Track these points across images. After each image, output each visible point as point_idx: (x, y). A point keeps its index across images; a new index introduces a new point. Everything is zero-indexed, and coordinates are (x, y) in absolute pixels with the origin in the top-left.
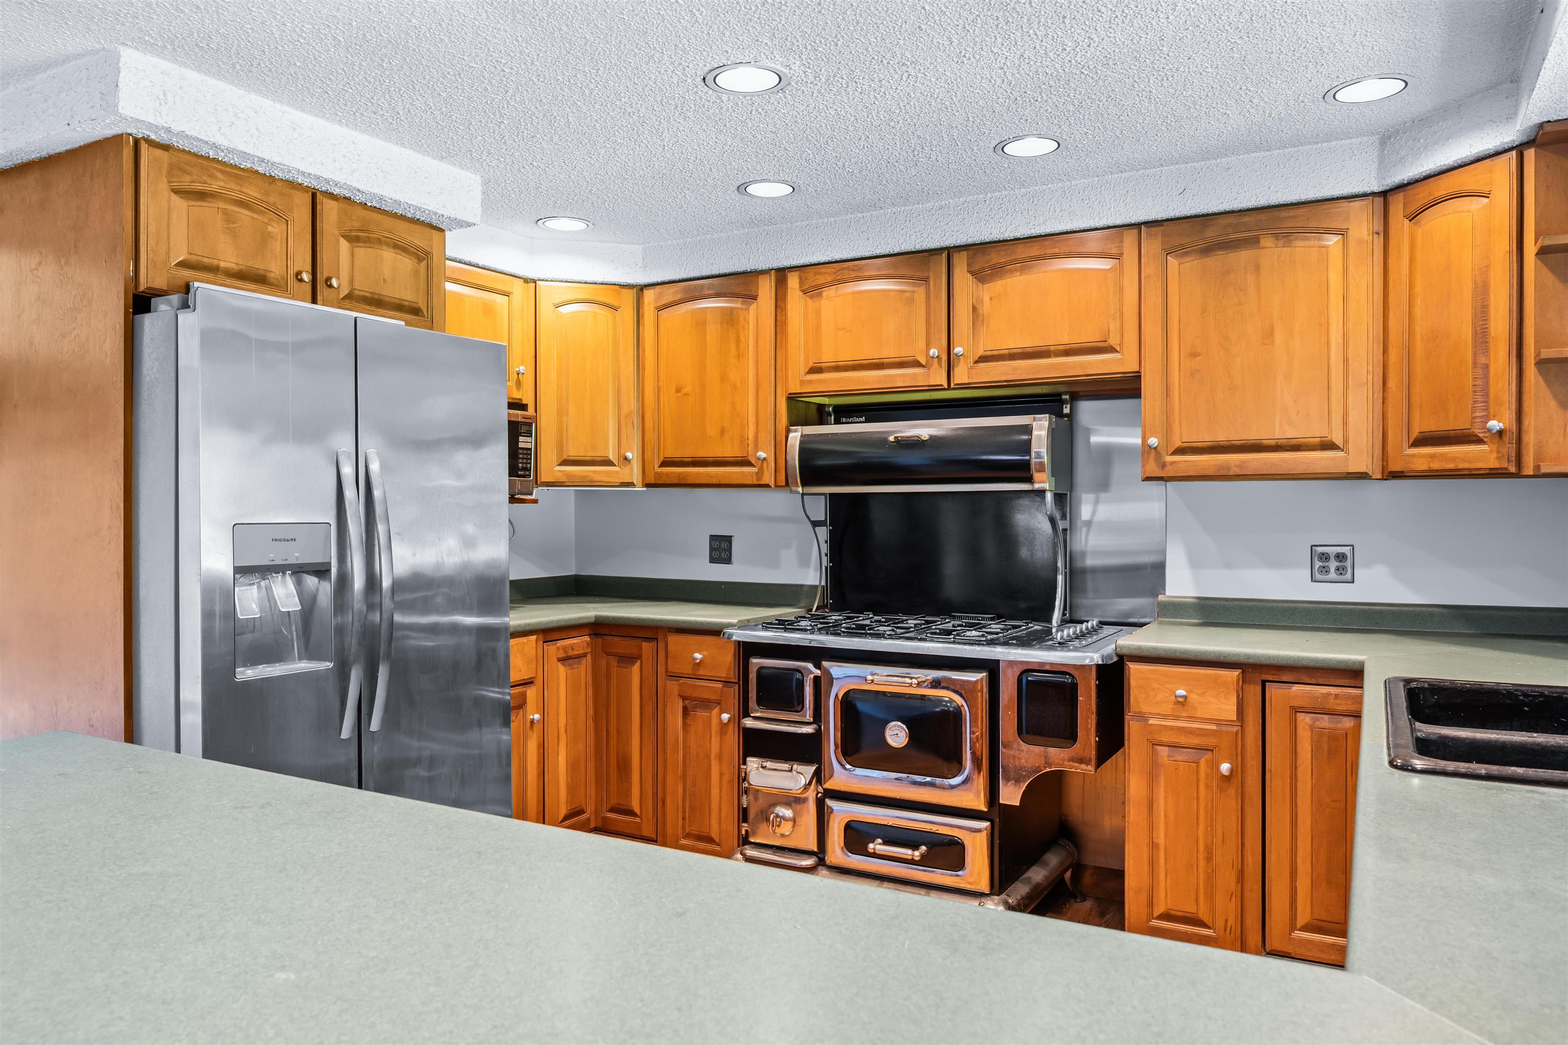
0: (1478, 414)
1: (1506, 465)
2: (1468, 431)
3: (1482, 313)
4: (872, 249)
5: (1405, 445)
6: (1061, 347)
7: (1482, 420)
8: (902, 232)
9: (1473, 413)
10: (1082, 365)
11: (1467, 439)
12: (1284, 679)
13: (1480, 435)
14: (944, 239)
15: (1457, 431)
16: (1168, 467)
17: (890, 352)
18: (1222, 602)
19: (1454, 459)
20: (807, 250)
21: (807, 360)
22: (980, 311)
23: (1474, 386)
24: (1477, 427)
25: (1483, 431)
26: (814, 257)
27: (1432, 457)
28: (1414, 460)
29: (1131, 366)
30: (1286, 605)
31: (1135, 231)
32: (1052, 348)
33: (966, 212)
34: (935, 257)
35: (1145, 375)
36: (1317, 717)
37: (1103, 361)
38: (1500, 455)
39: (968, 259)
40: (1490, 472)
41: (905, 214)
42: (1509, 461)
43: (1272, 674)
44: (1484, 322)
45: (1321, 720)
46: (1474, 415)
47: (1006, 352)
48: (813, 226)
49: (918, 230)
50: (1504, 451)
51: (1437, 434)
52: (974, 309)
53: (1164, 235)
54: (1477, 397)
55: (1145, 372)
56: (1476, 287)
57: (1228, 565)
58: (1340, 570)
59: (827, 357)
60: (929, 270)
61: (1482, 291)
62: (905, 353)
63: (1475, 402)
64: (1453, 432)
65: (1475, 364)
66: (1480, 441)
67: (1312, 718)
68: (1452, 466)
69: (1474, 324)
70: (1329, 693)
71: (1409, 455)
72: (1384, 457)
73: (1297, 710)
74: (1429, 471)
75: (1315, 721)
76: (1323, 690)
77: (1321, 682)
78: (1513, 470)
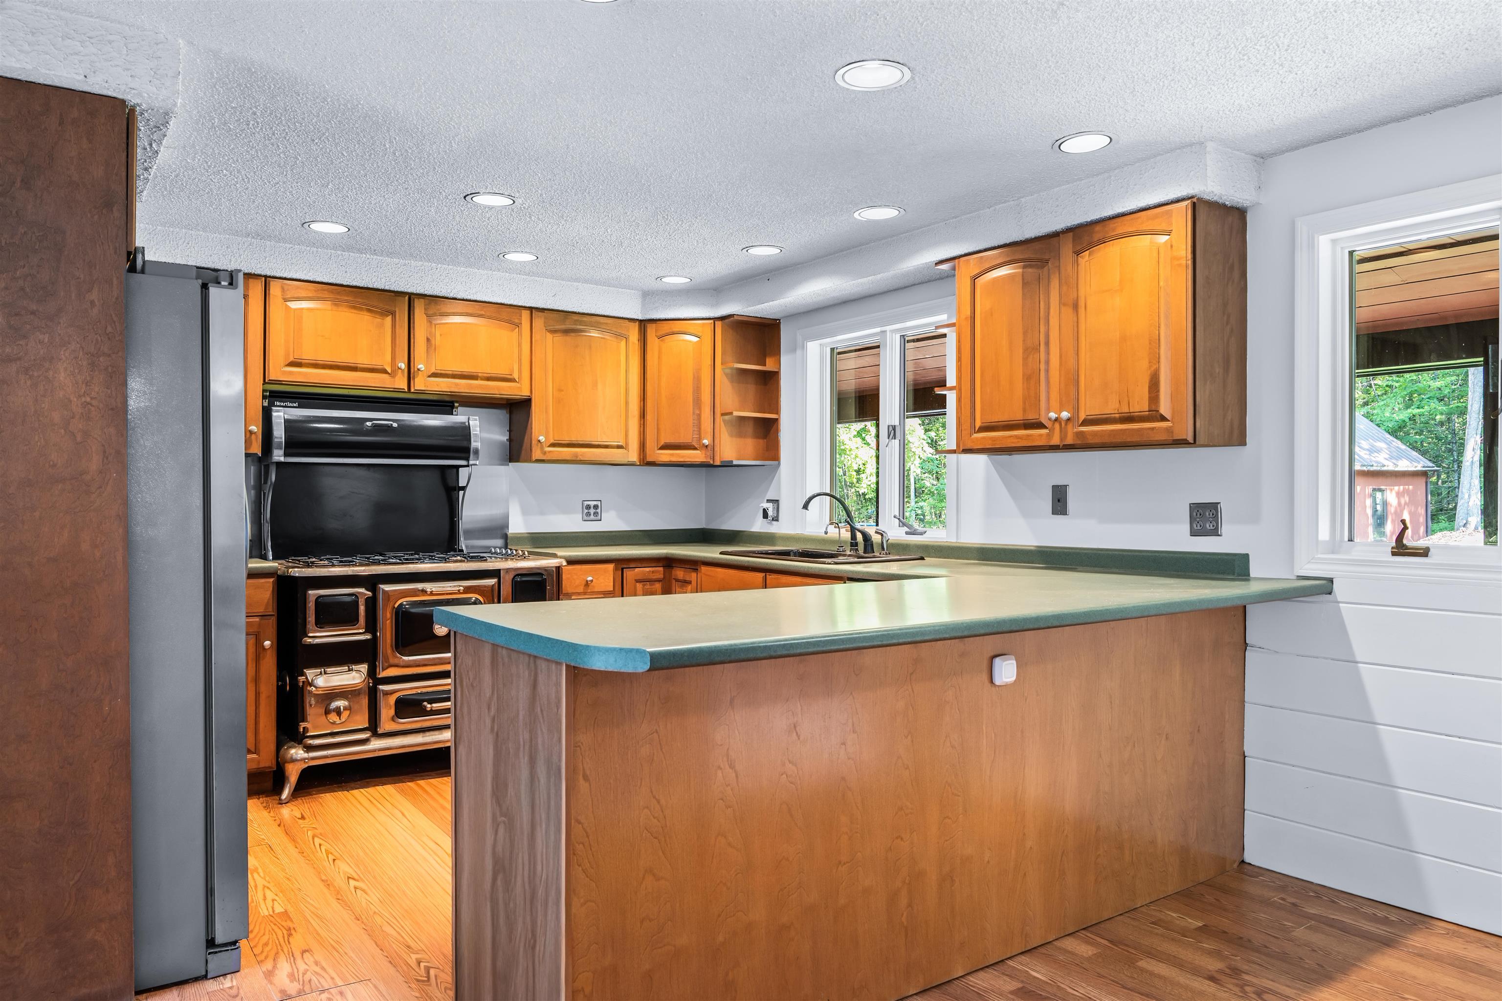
0: (694, 436)
1: (709, 461)
2: (690, 444)
3: (697, 390)
4: (350, 281)
5: (656, 449)
6: (485, 375)
7: (697, 439)
8: (374, 274)
9: (692, 435)
10: (498, 388)
11: (689, 448)
12: (631, 566)
13: (696, 446)
14: (408, 286)
15: (685, 444)
16: (547, 454)
17: (363, 360)
18: (542, 535)
19: (683, 457)
20: (290, 267)
21: (287, 355)
22: (433, 342)
23: (693, 422)
24: (695, 442)
25: (697, 444)
26: (298, 274)
27: (672, 455)
28: (661, 457)
29: (525, 393)
30: (574, 534)
31: (528, 312)
32: (480, 375)
33: (423, 273)
34: (400, 298)
35: (535, 399)
37: (510, 387)
38: (706, 456)
39: (425, 305)
40: (702, 463)
41: (377, 261)
42: (711, 458)
43: (626, 563)
44: (698, 394)
45: (647, 585)
47: (451, 372)
48: (296, 250)
49: (387, 275)
50: (708, 454)
51: (674, 445)
52: (428, 340)
53: (545, 318)
54: (695, 428)
55: (535, 397)
56: (694, 377)
57: (542, 513)
58: (596, 514)
59: (308, 355)
60: (395, 307)
61: (697, 380)
62: (376, 362)
63: (694, 431)
64: (682, 444)
65: (694, 413)
66: (695, 449)
67: (643, 585)
68: (682, 460)
69: (693, 396)
70: (650, 571)
71: (659, 454)
72: (644, 454)
73: (638, 581)
74: (670, 462)
75: (644, 585)
76: (648, 569)
77: (646, 565)
78: (712, 463)
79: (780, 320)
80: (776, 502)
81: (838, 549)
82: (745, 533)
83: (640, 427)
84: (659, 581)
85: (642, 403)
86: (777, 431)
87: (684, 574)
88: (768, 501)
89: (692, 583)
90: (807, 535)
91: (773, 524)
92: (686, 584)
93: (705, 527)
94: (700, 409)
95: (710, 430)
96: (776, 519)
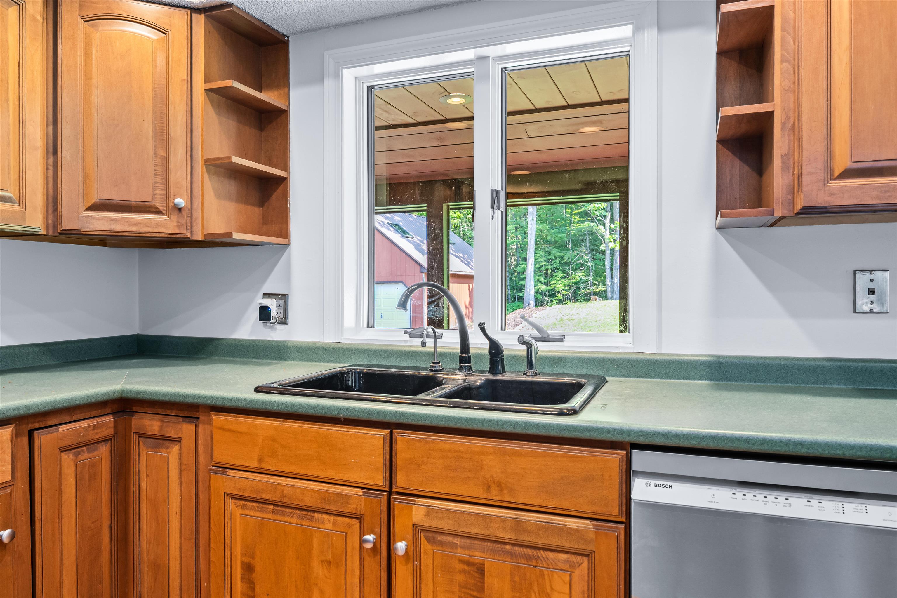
0: (157, 192)
1: (185, 232)
2: (150, 203)
3: (161, 117)
5: (81, 208)
7: (161, 197)
9: (154, 190)
11: (148, 209)
12: (50, 423)
13: (160, 208)
15: (139, 203)
19: (136, 224)
23: (155, 170)
24: (158, 201)
25: (162, 205)
27: (115, 220)
28: (94, 221)
36: (78, 451)
38: (179, 224)
40: (170, 236)
42: (187, 229)
43: (38, 422)
44: (162, 125)
45: (82, 453)
46: (155, 192)
50: (182, 222)
51: (117, 203)
54: (158, 179)
56: (155, 97)
63: (156, 183)
64: (134, 203)
65: (155, 155)
66: (158, 212)
67: (74, 453)
68: (134, 229)
69: (154, 124)
70: (89, 427)
71: (87, 217)
72: (55, 216)
73: (63, 450)
74: (111, 231)
75: (76, 455)
76: (84, 424)
77: (80, 416)
78: (189, 236)
79: (288, 37)
80: (283, 298)
81: (432, 366)
82: (224, 342)
83: (47, 169)
84: (105, 440)
85: (51, 128)
86: (285, 196)
87: (161, 427)
88: (265, 295)
89: (184, 441)
90: (346, 344)
91: (276, 329)
92: (167, 443)
93: (139, 333)
94: (167, 149)
95: (185, 183)
96: (284, 321)
